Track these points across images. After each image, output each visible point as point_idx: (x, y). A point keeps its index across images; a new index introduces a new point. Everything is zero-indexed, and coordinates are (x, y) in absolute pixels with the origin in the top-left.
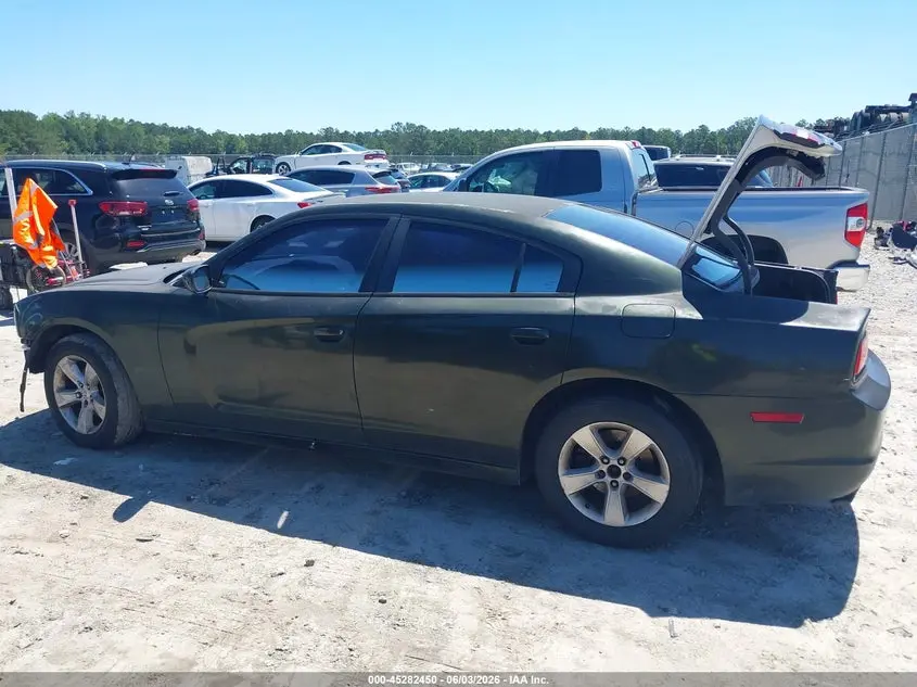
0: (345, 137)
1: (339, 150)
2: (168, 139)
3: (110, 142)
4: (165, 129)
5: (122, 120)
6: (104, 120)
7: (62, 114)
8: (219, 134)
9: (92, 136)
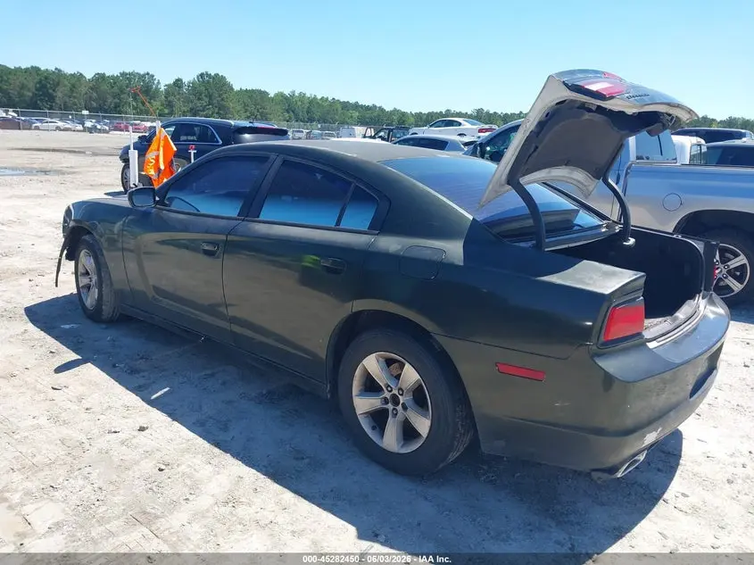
0: (459, 115)
1: (460, 124)
2: (357, 114)
3: (317, 115)
4: (356, 106)
5: (327, 99)
6: (315, 98)
7: (287, 92)
8: (395, 111)
9: (305, 110)
